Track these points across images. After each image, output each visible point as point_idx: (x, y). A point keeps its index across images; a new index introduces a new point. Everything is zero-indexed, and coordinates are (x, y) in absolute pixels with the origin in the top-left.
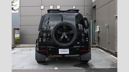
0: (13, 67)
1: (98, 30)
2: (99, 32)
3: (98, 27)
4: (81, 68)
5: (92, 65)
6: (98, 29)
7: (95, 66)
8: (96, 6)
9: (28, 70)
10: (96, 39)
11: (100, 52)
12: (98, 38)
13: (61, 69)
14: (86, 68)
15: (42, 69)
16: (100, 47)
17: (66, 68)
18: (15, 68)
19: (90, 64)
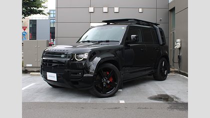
2: (180, 48)
3: (178, 40)
4: (161, 102)
5: (176, 98)
6: (179, 44)
7: (181, 98)
8: (174, 7)
10: (176, 60)
12: (179, 57)
14: (169, 102)
16: (182, 71)
19: (174, 96)
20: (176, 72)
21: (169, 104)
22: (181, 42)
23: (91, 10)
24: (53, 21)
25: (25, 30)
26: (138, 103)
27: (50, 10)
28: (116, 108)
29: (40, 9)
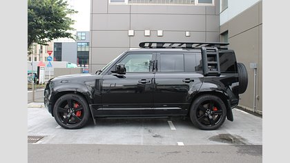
8: (227, 31)
13: (192, 146)
17: (199, 144)
23: (131, 33)
24: (80, 44)
25: (50, 54)
26: (200, 146)
27: (78, 32)
28: (176, 152)
29: (68, 31)
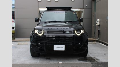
0: (13, 61)
1: (98, 23)
2: (99, 26)
3: (98, 20)
4: (86, 62)
5: (97, 59)
7: (100, 59)
9: (31, 64)
10: (97, 33)
11: (102, 46)
12: (98, 31)
13: (66, 64)
14: (92, 62)
15: (46, 63)
16: (101, 41)
17: (71, 62)
18: (15, 63)
19: (95, 58)
20: (97, 41)
21: (92, 63)
22: (100, 21)
